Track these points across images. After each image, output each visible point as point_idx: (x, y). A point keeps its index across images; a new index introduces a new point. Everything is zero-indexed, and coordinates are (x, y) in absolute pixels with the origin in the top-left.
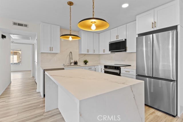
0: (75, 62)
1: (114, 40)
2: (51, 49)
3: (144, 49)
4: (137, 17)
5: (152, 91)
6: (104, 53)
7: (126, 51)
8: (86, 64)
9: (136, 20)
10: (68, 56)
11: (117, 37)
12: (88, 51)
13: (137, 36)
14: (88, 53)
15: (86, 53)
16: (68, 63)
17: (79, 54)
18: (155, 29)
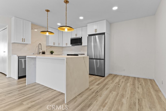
0: (43, 52)
1: (74, 37)
2: (23, 40)
3: (92, 44)
4: (88, 25)
5: (98, 67)
6: (67, 46)
7: (81, 44)
8: (52, 54)
9: (87, 26)
10: (37, 47)
11: (76, 35)
12: (54, 43)
13: (88, 36)
14: (54, 45)
15: (53, 45)
16: (37, 52)
17: (46, 46)
18: (96, 33)
